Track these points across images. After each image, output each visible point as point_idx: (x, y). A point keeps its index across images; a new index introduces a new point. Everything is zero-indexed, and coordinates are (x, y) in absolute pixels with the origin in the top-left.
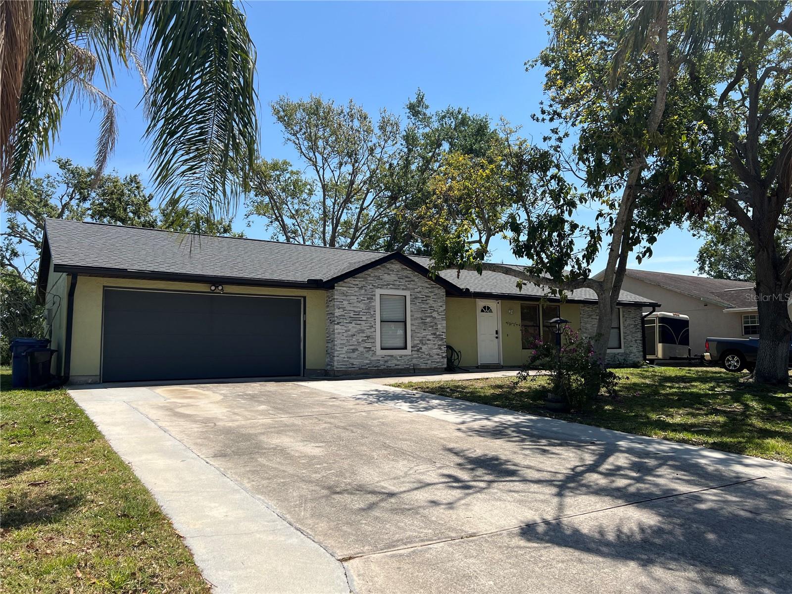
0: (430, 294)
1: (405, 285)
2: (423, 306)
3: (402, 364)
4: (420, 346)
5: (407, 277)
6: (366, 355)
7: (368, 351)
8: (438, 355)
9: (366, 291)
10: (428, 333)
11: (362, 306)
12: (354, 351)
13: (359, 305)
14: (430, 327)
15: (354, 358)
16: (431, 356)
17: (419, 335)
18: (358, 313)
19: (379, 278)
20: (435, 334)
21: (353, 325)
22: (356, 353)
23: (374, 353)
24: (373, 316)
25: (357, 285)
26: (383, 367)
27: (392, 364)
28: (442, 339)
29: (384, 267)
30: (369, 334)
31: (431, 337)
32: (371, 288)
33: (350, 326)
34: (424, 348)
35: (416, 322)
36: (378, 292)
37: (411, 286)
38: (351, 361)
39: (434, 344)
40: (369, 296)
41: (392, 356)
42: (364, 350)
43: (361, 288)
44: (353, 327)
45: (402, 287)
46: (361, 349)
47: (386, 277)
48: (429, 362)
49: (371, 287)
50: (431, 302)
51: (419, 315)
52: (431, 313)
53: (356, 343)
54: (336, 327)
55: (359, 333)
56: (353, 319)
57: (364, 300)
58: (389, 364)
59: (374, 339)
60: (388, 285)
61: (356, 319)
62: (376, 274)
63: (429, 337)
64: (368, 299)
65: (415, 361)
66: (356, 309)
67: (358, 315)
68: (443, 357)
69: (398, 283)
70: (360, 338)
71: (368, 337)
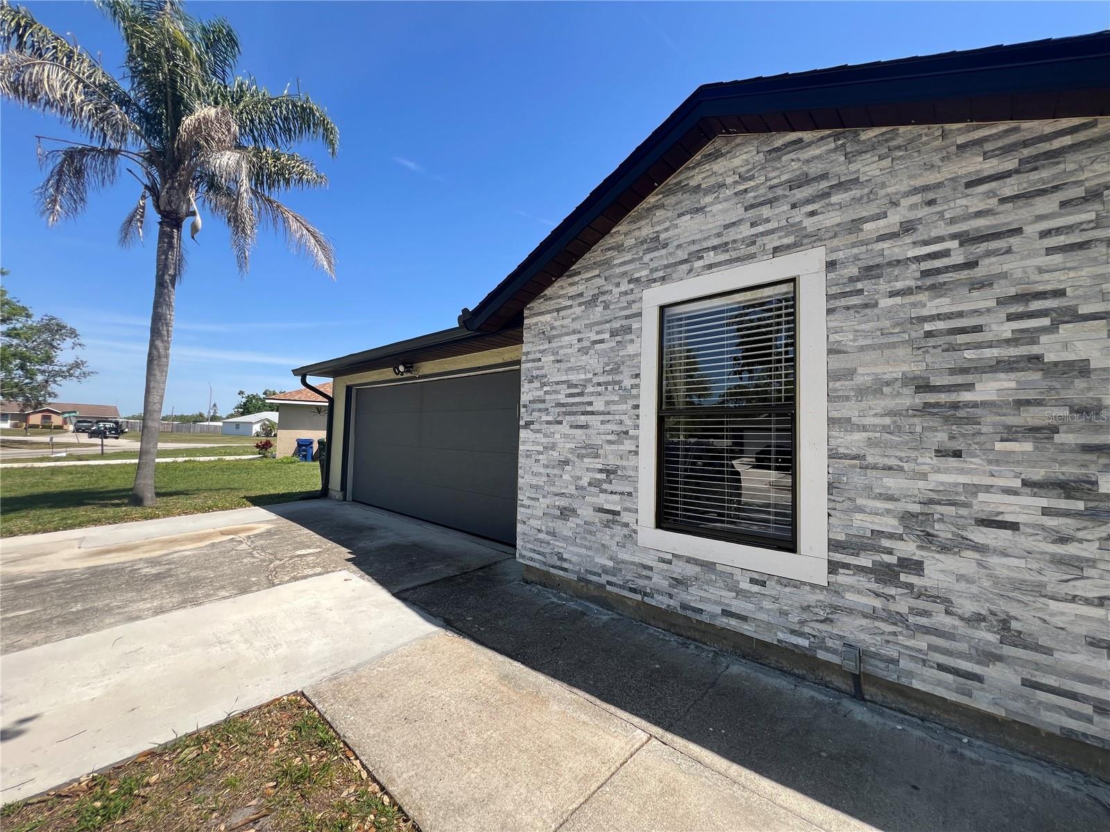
1: (793, 226)
3: (765, 620)
6: (605, 537)
7: (607, 524)
9: (606, 307)
11: (592, 361)
12: (566, 513)
15: (565, 539)
18: (577, 389)
19: (656, 243)
21: (564, 428)
22: (573, 522)
23: (631, 536)
24: (630, 395)
25: (581, 295)
26: (661, 601)
29: (682, 188)
30: (612, 461)
32: (625, 293)
36: (655, 297)
38: (559, 545)
40: (616, 324)
42: (598, 518)
43: (592, 302)
44: (565, 436)
45: (773, 239)
46: (586, 513)
47: (688, 228)
49: (625, 287)
53: (571, 489)
55: (581, 457)
56: (567, 409)
57: (602, 341)
58: (693, 596)
59: (633, 480)
60: (699, 255)
62: (646, 232)
64: (613, 333)
65: (852, 628)
66: (574, 377)
67: (581, 394)
69: (746, 231)
70: (586, 470)
71: (609, 472)
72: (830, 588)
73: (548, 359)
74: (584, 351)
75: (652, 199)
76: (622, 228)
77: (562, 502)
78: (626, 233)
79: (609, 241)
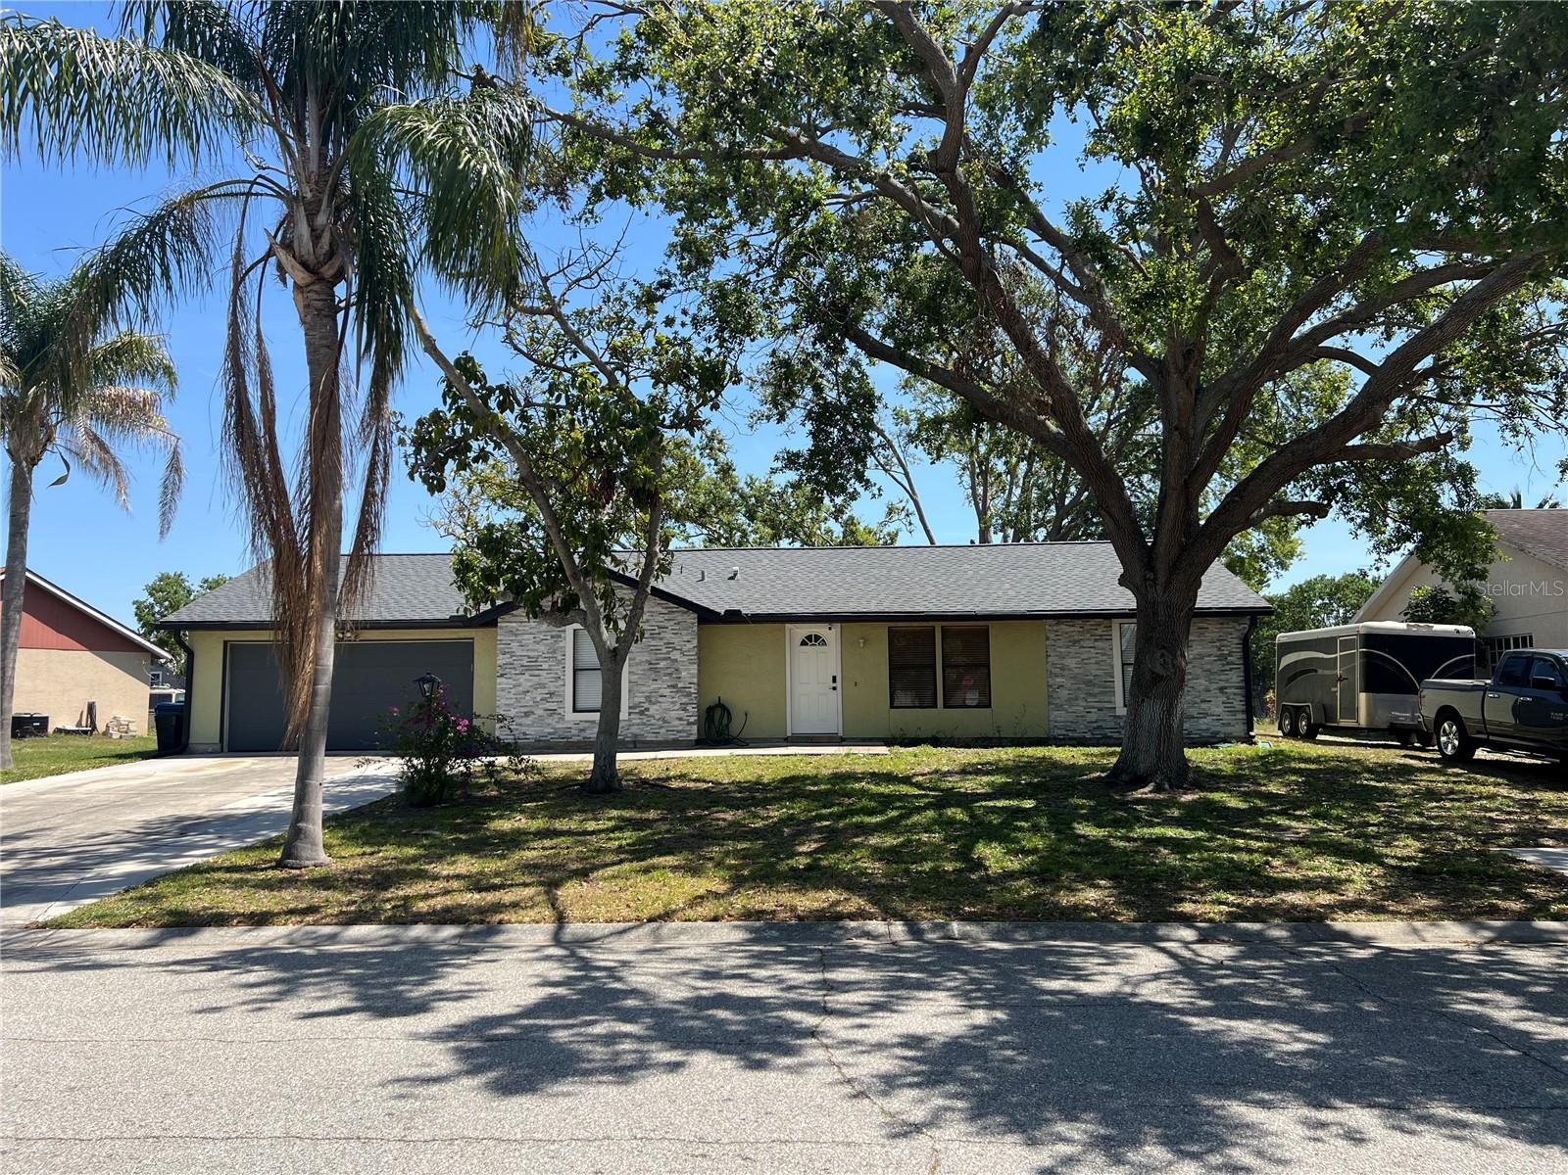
0: (666, 624)
2: (653, 643)
4: (646, 705)
6: (548, 721)
7: (551, 715)
8: (681, 719)
10: (662, 686)
11: (542, 648)
12: (527, 714)
13: (537, 647)
14: (666, 675)
15: (528, 726)
16: (665, 721)
17: (644, 689)
18: (533, 659)
20: (674, 686)
21: (527, 676)
22: (531, 718)
23: (562, 718)
24: (561, 662)
26: (575, 739)
28: (689, 694)
30: (552, 689)
31: (667, 692)
33: (522, 679)
34: (653, 709)
35: (639, 670)
38: (524, 729)
39: (674, 703)
41: (592, 722)
42: (545, 713)
44: (526, 680)
46: (539, 712)
48: (663, 731)
50: (668, 636)
51: (646, 657)
52: (668, 653)
53: (531, 703)
54: (499, 680)
55: (536, 689)
56: (529, 668)
57: (547, 639)
58: (587, 733)
59: (562, 696)
61: (532, 666)
63: (662, 691)
64: (552, 637)
65: (634, 730)
66: (531, 654)
67: (536, 661)
68: (689, 724)
70: (538, 695)
71: (551, 694)
72: (629, 720)
73: (515, 645)
74: (537, 643)
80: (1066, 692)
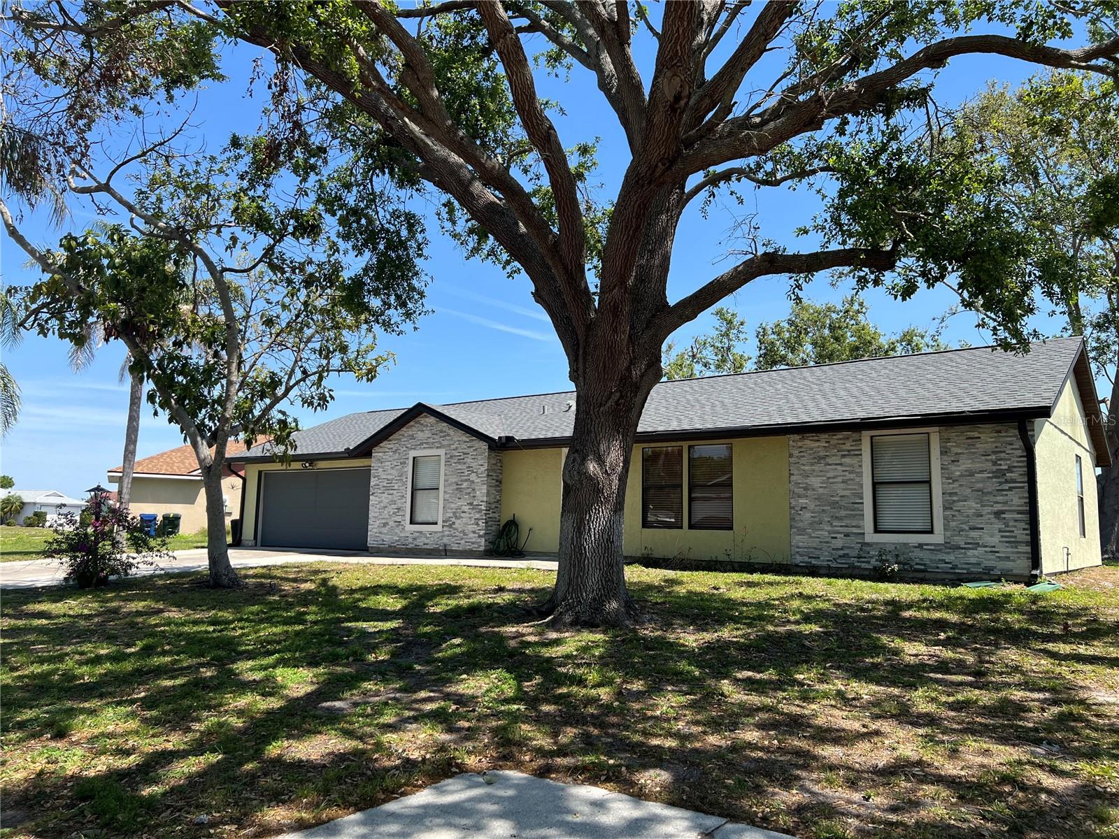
0: (468, 451)
1: (440, 443)
2: (460, 467)
3: (431, 544)
4: (453, 520)
5: (441, 431)
6: (396, 530)
7: (398, 526)
8: (474, 532)
9: (399, 454)
10: (463, 504)
11: (394, 472)
12: (385, 525)
13: (392, 471)
14: (466, 494)
15: (385, 534)
16: (465, 534)
17: (452, 506)
18: (390, 481)
19: (412, 437)
20: (471, 504)
21: (386, 495)
22: (388, 527)
23: (404, 528)
24: (405, 484)
25: (392, 448)
27: (420, 542)
28: (481, 511)
29: (418, 422)
30: (399, 505)
31: (466, 508)
32: (404, 451)
33: (383, 497)
34: (458, 523)
35: (450, 490)
36: (413, 454)
37: (445, 443)
38: (383, 537)
39: (470, 518)
40: (401, 461)
41: (421, 532)
42: (395, 525)
43: (395, 452)
44: (385, 498)
45: (437, 445)
46: (391, 523)
47: (420, 435)
48: (463, 542)
49: (404, 448)
50: (469, 461)
51: (453, 479)
52: (469, 475)
53: (387, 516)
54: (371, 498)
55: (390, 505)
56: (387, 488)
57: (398, 466)
58: (417, 542)
59: (404, 511)
60: (422, 444)
62: (410, 433)
63: (463, 508)
65: (445, 540)
66: (389, 477)
68: (480, 536)
69: (431, 440)
70: (391, 510)
71: (398, 509)
72: (442, 532)
73: (381, 470)
74: (392, 468)
75: (412, 423)
76: (404, 429)
77: (384, 521)
78: (405, 431)
79: (400, 432)
80: (808, 515)
